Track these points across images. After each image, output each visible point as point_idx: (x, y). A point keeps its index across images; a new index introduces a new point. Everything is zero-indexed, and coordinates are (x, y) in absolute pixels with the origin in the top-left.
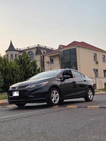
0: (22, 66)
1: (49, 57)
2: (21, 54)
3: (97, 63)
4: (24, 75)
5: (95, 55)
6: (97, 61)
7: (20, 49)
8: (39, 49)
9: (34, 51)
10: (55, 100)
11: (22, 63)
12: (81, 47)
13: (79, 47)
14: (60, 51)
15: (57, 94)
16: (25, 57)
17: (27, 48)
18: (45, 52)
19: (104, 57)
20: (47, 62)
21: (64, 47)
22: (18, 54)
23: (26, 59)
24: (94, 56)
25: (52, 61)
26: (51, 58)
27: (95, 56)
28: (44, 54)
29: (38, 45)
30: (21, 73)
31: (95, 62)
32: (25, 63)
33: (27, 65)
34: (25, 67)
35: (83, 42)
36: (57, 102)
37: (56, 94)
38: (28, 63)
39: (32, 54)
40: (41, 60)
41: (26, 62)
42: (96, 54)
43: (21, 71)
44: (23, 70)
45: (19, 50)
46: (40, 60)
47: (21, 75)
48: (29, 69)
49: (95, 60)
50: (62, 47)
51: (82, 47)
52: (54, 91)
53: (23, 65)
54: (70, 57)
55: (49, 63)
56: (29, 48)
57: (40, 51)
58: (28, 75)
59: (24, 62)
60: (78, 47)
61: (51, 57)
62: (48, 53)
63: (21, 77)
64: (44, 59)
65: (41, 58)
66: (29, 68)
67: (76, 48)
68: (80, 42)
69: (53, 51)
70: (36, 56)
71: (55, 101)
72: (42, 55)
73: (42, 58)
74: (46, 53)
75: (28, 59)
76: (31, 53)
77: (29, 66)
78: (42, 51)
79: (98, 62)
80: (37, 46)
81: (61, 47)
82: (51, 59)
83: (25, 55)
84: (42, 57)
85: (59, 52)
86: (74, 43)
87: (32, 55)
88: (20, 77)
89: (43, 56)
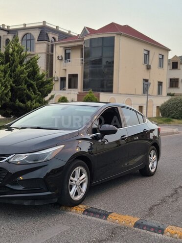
0: (7, 67)
1: (62, 48)
2: (10, 37)
3: (148, 68)
4: (11, 85)
5: (146, 52)
6: (150, 64)
7: (8, 27)
8: (44, 32)
9: (36, 34)
10: (77, 192)
11: (9, 61)
12: (124, 35)
13: (120, 34)
14: (85, 39)
15: (84, 175)
16: (16, 49)
17: (23, 26)
18: (57, 37)
19: (163, 58)
20: (58, 57)
21: (92, 31)
22: (4, 36)
23: (17, 52)
24: (145, 54)
25: (67, 56)
26: (65, 51)
27: (147, 56)
28: (53, 40)
29: (44, 22)
30: (5, 82)
31: (145, 67)
32: (14, 61)
33: (19, 66)
34: (15, 70)
35: (128, 26)
36: (82, 194)
37: (81, 175)
38: (21, 63)
39: (32, 39)
40: (48, 52)
41: (17, 60)
42: (148, 52)
43: (4, 76)
44: (11, 76)
45: (6, 27)
46: (45, 53)
47: (6, 87)
48: (21, 75)
49: (145, 62)
50: (89, 33)
51: (126, 36)
52: (77, 168)
53: (10, 66)
54: (102, 53)
55: (62, 59)
56: (27, 26)
57: (47, 34)
58: (19, 86)
59: (12, 58)
60: (118, 34)
61: (66, 49)
62: (62, 40)
63: (5, 89)
64: (52, 51)
65: (48, 49)
66: (22, 72)
67: (114, 37)
68: (123, 25)
69: (71, 36)
70: (39, 43)
71: (77, 194)
72: (50, 43)
73: (50, 49)
74: (57, 40)
75: (21, 53)
76: (29, 38)
77: (22, 68)
78: (51, 36)
79: (150, 66)
80: (42, 24)
81: (87, 31)
82: (66, 53)
83: (16, 45)
84: (50, 47)
85: (83, 40)
86: (112, 27)
87: (30, 40)
88: (4, 91)
89: (52, 46)
